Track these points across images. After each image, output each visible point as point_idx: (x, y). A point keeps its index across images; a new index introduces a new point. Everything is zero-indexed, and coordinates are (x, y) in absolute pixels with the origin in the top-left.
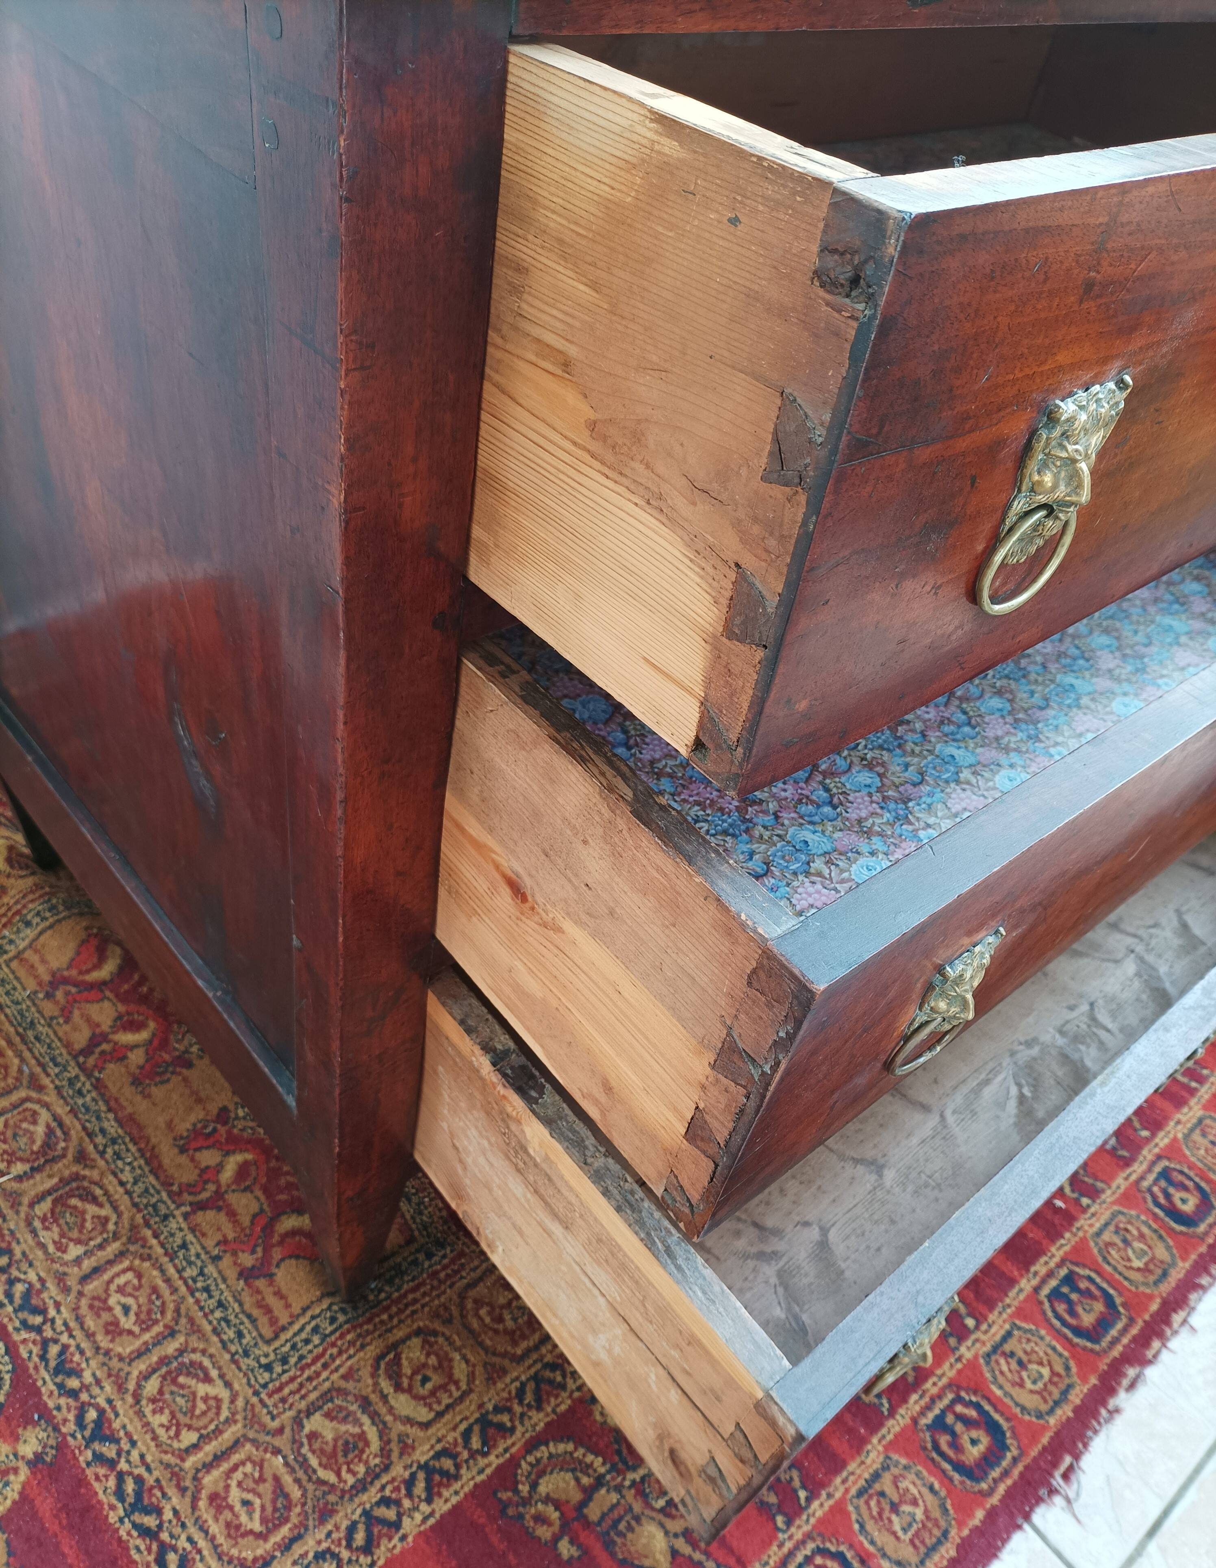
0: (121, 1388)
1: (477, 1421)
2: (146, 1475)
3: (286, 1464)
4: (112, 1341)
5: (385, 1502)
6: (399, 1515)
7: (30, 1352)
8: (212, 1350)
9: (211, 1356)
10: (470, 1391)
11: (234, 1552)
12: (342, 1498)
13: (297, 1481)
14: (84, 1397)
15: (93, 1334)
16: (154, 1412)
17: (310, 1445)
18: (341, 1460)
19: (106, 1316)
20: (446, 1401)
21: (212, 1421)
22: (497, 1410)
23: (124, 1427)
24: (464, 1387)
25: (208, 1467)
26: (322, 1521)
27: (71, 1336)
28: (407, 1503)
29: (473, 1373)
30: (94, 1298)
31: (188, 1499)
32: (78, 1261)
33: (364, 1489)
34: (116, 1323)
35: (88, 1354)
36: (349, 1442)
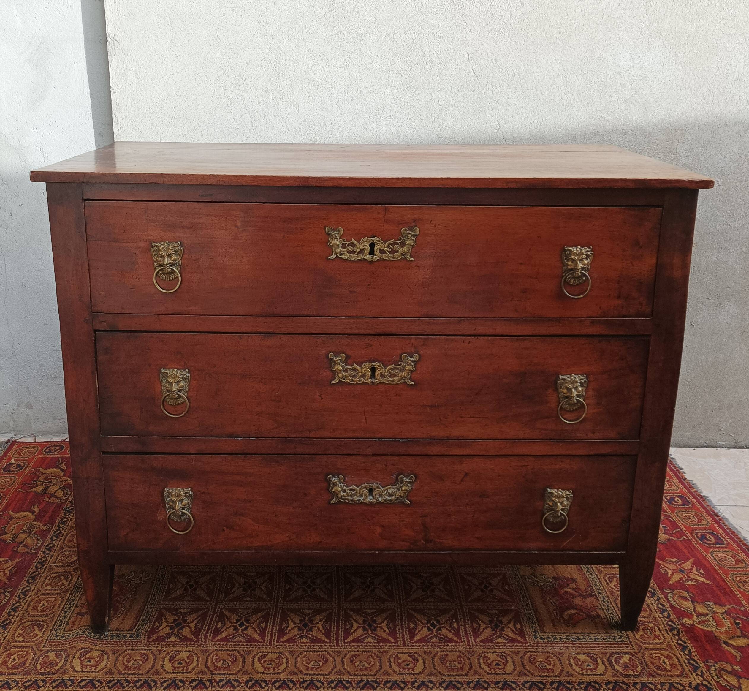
0: (20, 620)
1: (90, 680)
3: (33, 658)
4: (31, 610)
5: (44, 681)
6: (43, 686)
7: (12, 602)
8: (50, 625)
9: (48, 626)
10: (98, 672)
12: (35, 673)
13: (31, 663)
14: (11, 617)
15: (30, 606)
16: (20, 629)
17: (44, 658)
18: (46, 665)
19: (37, 604)
20: (88, 669)
21: (30, 638)
22: (99, 681)
23: (11, 628)
24: (97, 670)
25: (17, 647)
26: (25, 674)
27: (25, 604)
28: (48, 685)
29: (104, 669)
30: (39, 599)
32: (47, 590)
33: (42, 675)
34: (37, 607)
35: (23, 609)
36: (53, 663)
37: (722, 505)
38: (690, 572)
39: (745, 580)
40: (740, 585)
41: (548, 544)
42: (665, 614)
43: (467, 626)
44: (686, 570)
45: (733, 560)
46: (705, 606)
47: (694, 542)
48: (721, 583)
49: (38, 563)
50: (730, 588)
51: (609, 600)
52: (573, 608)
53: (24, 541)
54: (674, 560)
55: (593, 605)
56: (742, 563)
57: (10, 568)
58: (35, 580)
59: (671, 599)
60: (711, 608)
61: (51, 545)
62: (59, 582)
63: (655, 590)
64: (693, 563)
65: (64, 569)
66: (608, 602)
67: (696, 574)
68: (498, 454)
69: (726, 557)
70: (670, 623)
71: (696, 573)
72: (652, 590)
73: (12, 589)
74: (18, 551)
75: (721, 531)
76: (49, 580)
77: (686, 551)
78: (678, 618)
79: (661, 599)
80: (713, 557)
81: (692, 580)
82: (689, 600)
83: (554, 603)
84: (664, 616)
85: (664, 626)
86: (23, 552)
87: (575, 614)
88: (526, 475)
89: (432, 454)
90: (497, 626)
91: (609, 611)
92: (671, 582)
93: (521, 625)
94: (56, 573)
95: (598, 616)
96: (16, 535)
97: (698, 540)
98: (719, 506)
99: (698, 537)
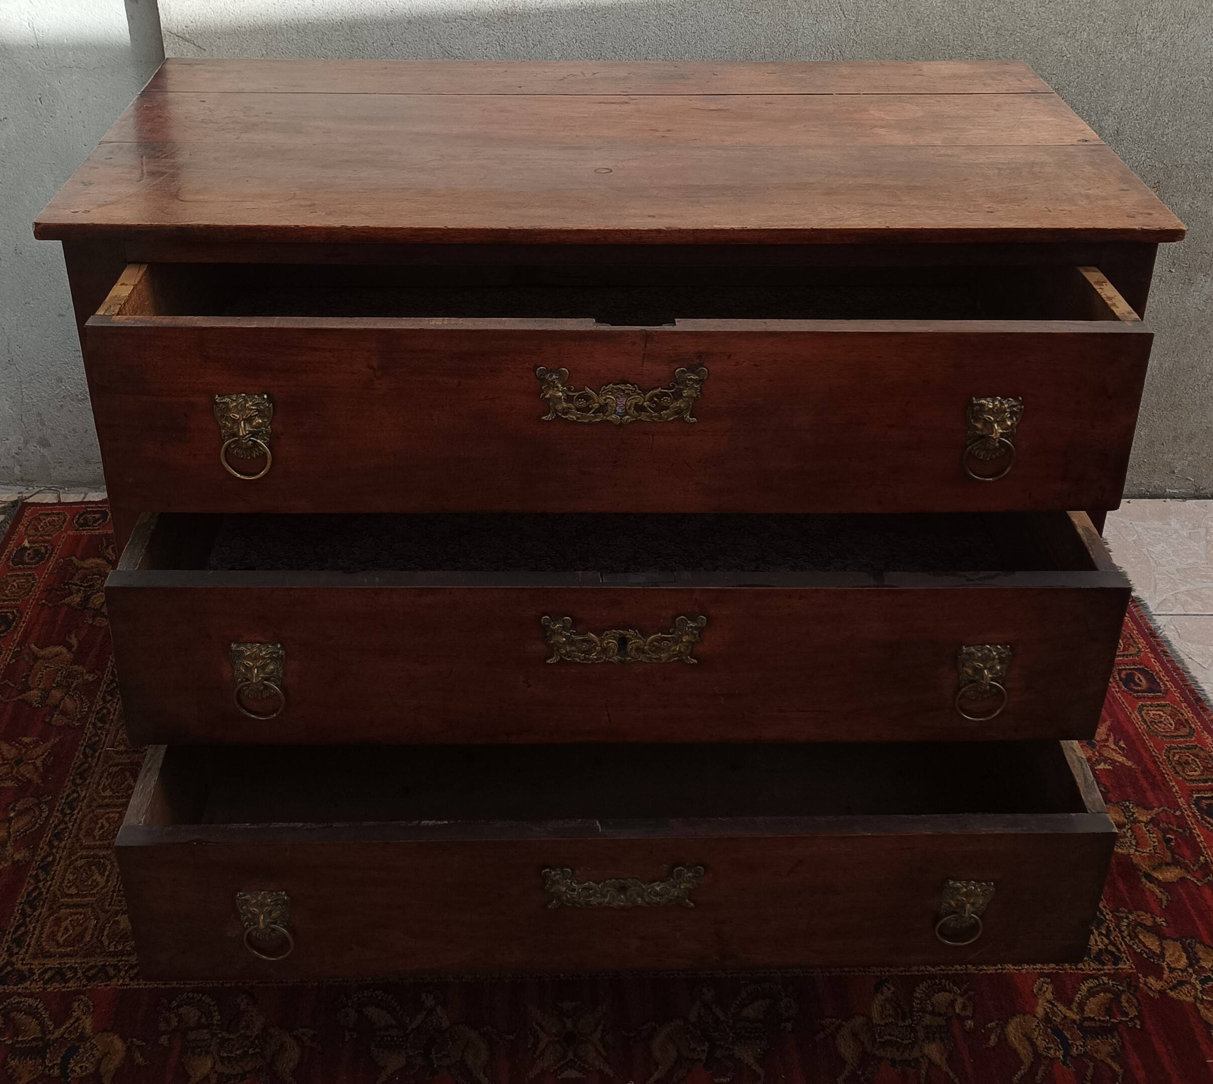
0: (69, 857)
2: (44, 893)
3: (95, 926)
4: (85, 836)
5: (115, 967)
6: (115, 976)
7: (53, 822)
9: (113, 866)
11: (44, 943)
12: (101, 953)
13: (93, 935)
14: (54, 850)
15: (81, 829)
16: (71, 873)
17: (111, 926)
18: (117, 939)
19: (93, 825)
21: (87, 891)
23: (55, 871)
25: (68, 906)
26: (86, 956)
27: (73, 825)
28: (123, 973)
30: (95, 816)
31: (48, 913)
32: (105, 797)
33: (113, 956)
34: (93, 830)
35: (72, 836)
36: (126, 933)
37: (1165, 613)
38: (1105, 746)
39: (1187, 760)
40: (1178, 768)
44: (1097, 741)
45: (1172, 722)
46: (1122, 810)
47: (1114, 688)
48: (1150, 766)
49: (86, 746)
50: (1162, 774)
53: (60, 704)
56: (1185, 727)
57: (43, 757)
58: (86, 779)
60: (1131, 814)
61: (105, 711)
62: (124, 783)
64: (1110, 730)
65: (129, 758)
67: (1113, 749)
69: (1161, 717)
71: (1113, 746)
73: (50, 797)
74: (54, 723)
75: (1158, 667)
76: (107, 778)
80: (1142, 716)
81: (1105, 760)
86: (60, 725)
94: (117, 765)
96: (46, 692)
97: (1121, 683)
98: (1159, 615)
99: (1121, 679)
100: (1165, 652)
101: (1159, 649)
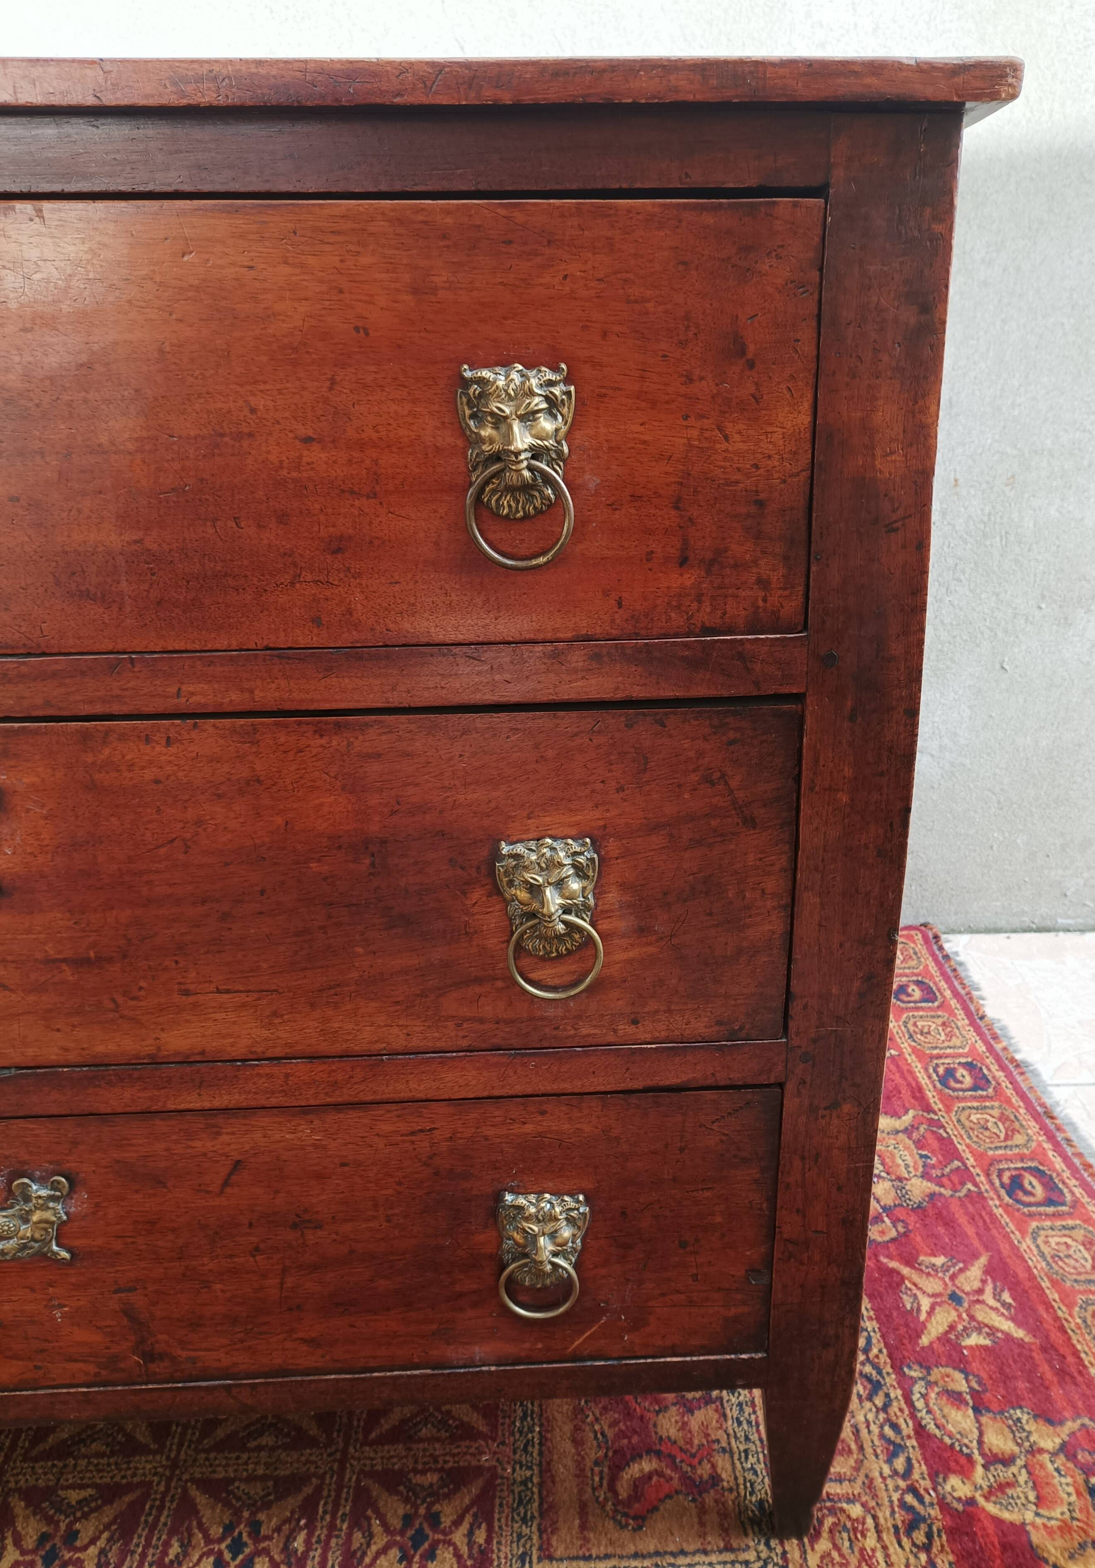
37: (1065, 1082)
38: (978, 1301)
41: (527, 1345)
42: (900, 1463)
43: (333, 1542)
44: (967, 1294)
45: (1087, 1255)
46: (1009, 1427)
47: (992, 1199)
48: (1056, 1337)
50: (1076, 1353)
51: (753, 1417)
52: (651, 1451)
54: (940, 1260)
55: (707, 1435)
59: (920, 1404)
60: (1024, 1435)
63: (880, 1372)
64: (989, 1271)
66: (749, 1423)
67: (991, 1308)
68: (329, 1100)
69: (1068, 1246)
70: (909, 1499)
71: (992, 1302)
72: (874, 1373)
75: (1059, 1164)
77: (970, 1231)
78: (933, 1475)
79: (895, 1404)
80: (1038, 1246)
81: (980, 1327)
82: (967, 1404)
83: (603, 1434)
84: (895, 1473)
85: (893, 1512)
87: (650, 1476)
88: (430, 1158)
89: (109, 1110)
90: (418, 1539)
91: (747, 1458)
92: (925, 1341)
93: (490, 1530)
95: (715, 1479)
97: (1003, 1192)
98: (1058, 1085)
99: (1003, 1186)
100: (1068, 1140)
101: (1060, 1136)
